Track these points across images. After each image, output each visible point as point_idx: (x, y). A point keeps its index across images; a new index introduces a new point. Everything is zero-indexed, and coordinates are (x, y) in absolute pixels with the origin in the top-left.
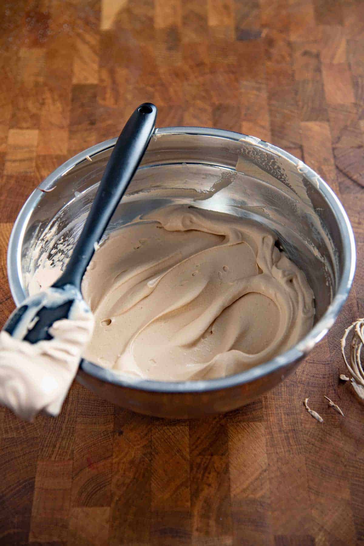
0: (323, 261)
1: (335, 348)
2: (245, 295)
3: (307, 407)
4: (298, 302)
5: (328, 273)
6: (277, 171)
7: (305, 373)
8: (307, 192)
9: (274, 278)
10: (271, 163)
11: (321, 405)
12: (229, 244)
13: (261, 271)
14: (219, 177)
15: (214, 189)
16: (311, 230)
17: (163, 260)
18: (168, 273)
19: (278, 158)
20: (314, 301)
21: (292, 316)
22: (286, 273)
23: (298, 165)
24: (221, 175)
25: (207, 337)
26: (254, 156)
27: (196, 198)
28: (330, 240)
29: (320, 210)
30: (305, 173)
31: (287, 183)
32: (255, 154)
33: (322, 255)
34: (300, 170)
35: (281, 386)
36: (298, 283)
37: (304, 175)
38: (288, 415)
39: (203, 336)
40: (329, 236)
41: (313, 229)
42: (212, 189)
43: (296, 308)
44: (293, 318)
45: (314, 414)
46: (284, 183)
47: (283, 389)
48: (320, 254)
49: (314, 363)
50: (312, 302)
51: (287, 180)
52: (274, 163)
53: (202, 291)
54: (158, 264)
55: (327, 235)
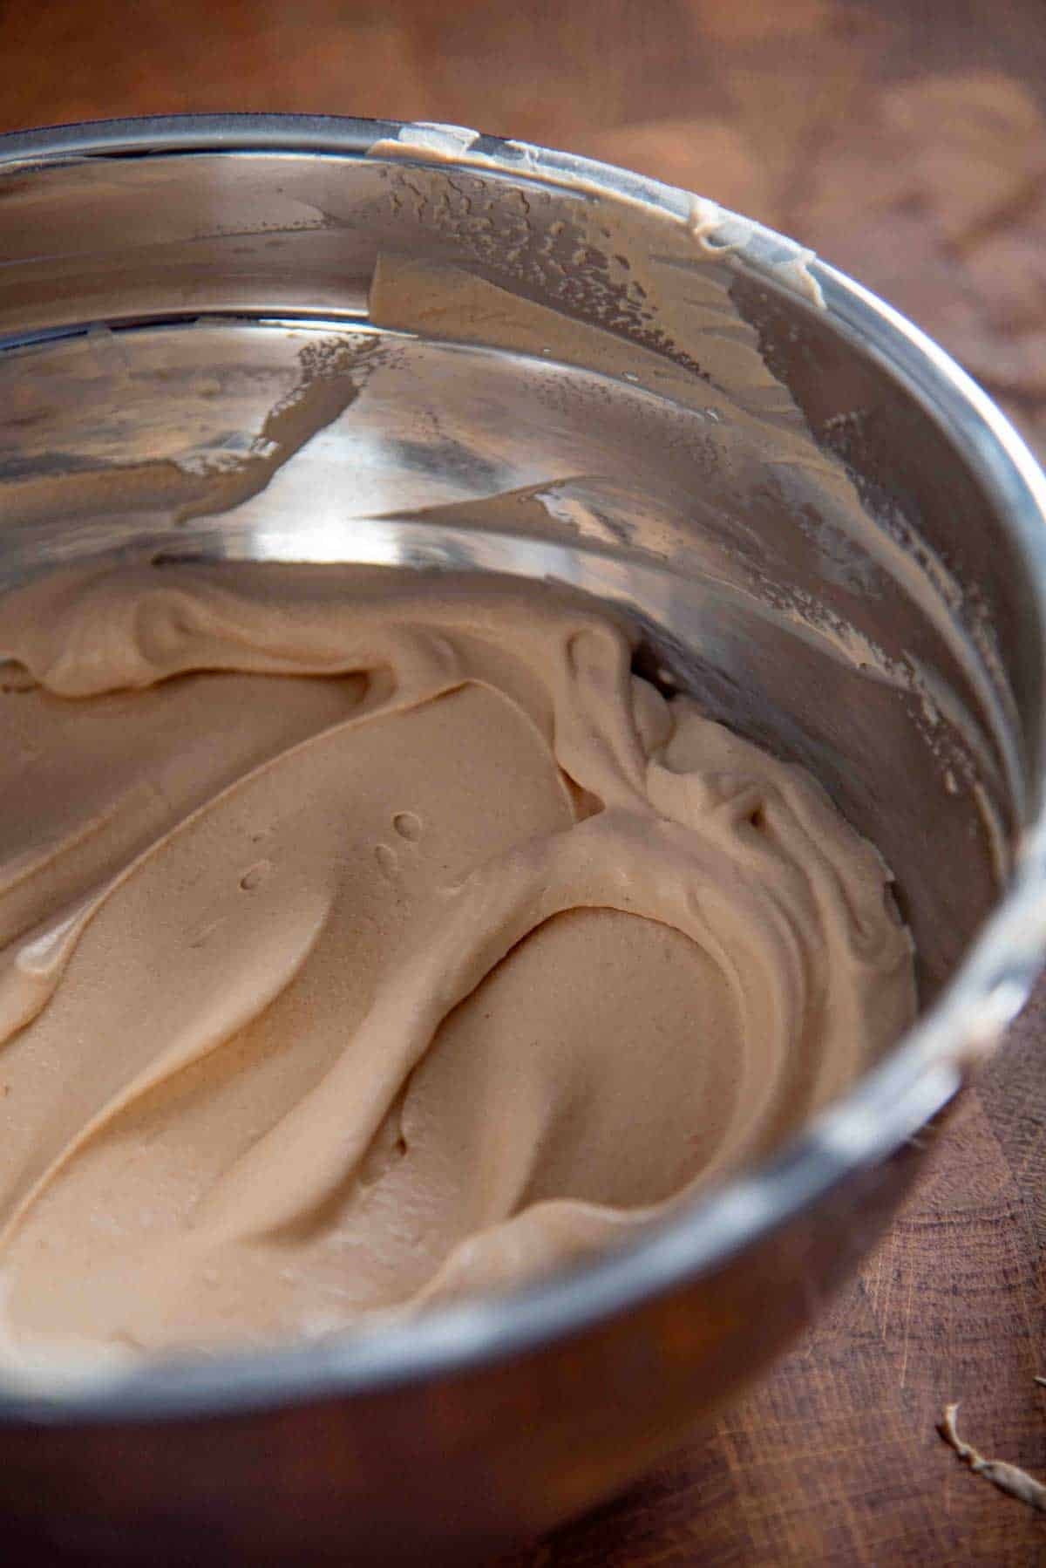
0: (902, 681)
1: (1028, 1137)
2: (536, 930)
3: (964, 1448)
4: (814, 913)
5: (944, 727)
6: (590, 280)
7: (910, 1281)
8: (761, 350)
9: (667, 820)
10: (549, 242)
11: (1031, 1424)
12: (401, 703)
13: (586, 804)
14: (287, 377)
15: (272, 446)
16: (811, 542)
17: (75, 837)
18: (113, 893)
19: (586, 206)
20: (896, 894)
21: (801, 985)
22: (726, 782)
23: (693, 219)
24: (296, 363)
25: (382, 1174)
26: (455, 223)
27: (182, 508)
28: (922, 560)
29: (850, 423)
30: (736, 252)
31: (648, 334)
32: (463, 211)
33: (894, 654)
34: (712, 239)
35: (805, 1368)
36: (795, 822)
37: (736, 262)
38: (873, 1504)
39: (362, 1169)
40: (918, 544)
41: (822, 536)
42: (265, 445)
43: (814, 943)
44: (810, 991)
45: (1009, 1475)
46: (633, 336)
47: (818, 1380)
48: (879, 651)
49: (942, 1225)
50: (885, 901)
51: (648, 317)
52: (567, 239)
53: (315, 950)
54: (52, 864)
55: (906, 541)
